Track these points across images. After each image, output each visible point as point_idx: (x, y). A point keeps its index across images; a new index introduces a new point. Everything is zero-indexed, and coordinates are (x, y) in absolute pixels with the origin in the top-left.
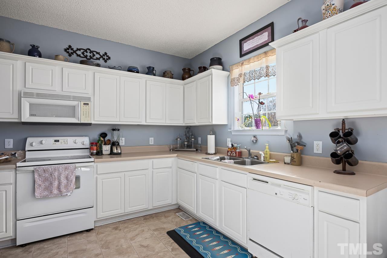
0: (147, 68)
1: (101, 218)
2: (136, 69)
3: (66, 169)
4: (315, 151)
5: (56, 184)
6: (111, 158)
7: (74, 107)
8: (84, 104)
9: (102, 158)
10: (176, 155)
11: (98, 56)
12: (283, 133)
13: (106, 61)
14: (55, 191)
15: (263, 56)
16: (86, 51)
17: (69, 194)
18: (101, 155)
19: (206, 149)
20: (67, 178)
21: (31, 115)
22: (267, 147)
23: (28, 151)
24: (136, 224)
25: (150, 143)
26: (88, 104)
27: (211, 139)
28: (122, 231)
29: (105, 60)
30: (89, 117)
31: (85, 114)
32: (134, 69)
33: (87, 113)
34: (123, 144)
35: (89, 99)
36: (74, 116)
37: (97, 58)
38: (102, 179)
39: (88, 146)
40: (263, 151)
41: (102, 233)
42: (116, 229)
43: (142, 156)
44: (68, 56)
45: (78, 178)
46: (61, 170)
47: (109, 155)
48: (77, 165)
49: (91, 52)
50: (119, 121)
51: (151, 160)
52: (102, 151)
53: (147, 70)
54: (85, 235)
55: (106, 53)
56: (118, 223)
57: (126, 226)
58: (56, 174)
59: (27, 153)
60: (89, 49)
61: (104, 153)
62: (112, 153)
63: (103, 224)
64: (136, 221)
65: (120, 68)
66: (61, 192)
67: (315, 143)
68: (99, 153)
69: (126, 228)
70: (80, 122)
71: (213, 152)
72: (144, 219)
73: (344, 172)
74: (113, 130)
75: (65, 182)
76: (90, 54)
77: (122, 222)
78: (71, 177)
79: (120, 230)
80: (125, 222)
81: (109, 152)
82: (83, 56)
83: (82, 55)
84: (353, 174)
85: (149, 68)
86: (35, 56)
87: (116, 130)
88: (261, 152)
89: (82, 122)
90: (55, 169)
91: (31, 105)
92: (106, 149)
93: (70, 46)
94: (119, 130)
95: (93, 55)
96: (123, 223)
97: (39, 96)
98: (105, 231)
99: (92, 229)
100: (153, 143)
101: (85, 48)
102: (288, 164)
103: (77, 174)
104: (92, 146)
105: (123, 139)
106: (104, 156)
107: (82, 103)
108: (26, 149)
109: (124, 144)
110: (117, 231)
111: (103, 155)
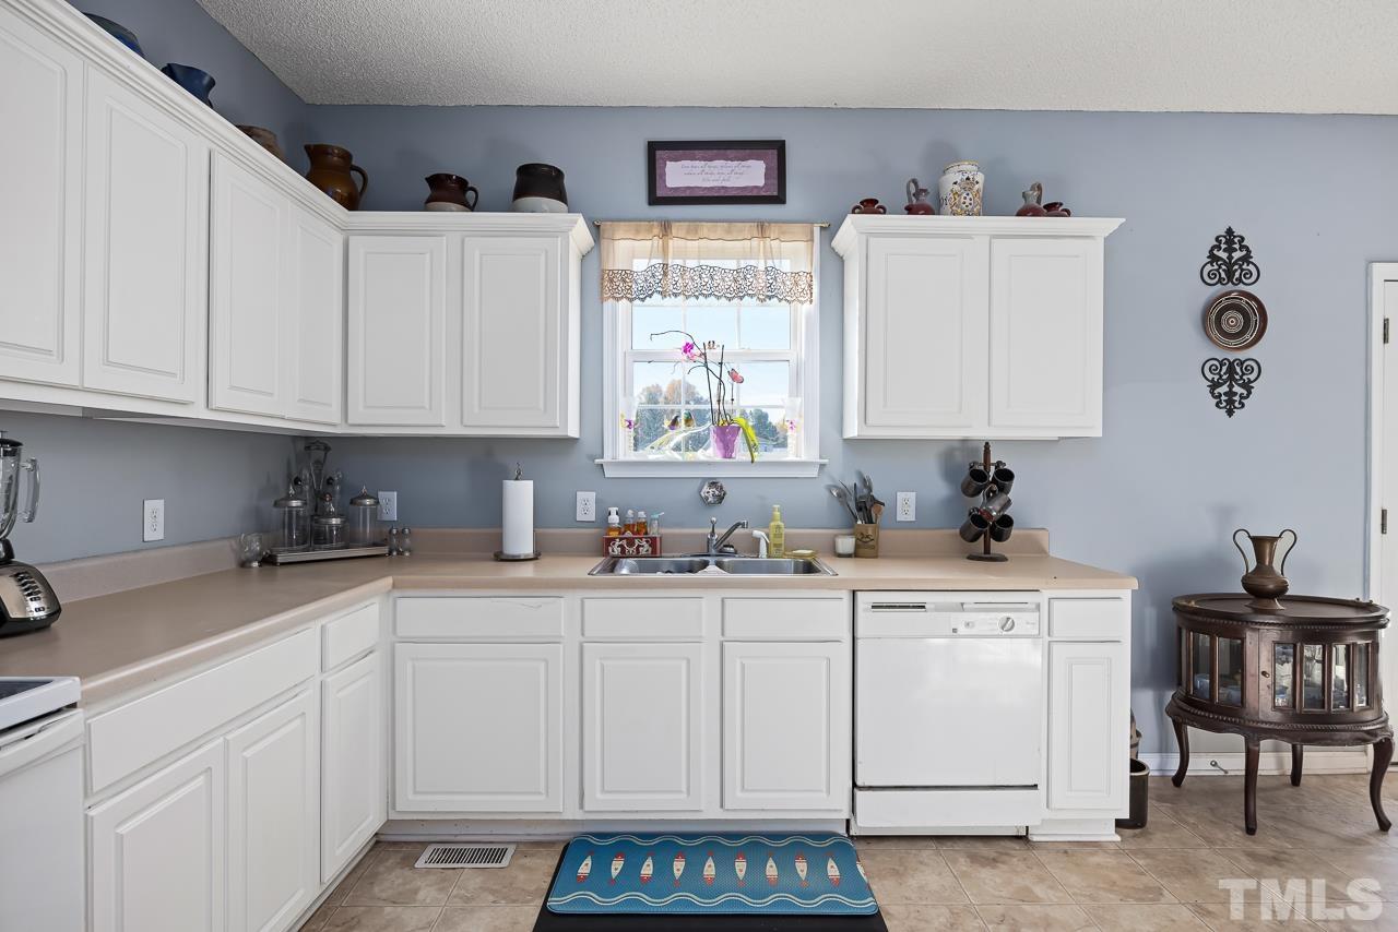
4: (900, 517)
10: (389, 580)
12: (814, 473)
15: (753, 229)
19: (499, 539)
22: (777, 513)
27: (520, 497)
40: (765, 526)
67: (901, 496)
71: (527, 548)
73: (987, 557)
84: (1004, 559)
88: (757, 533)
94: (14, 449)
102: (849, 556)
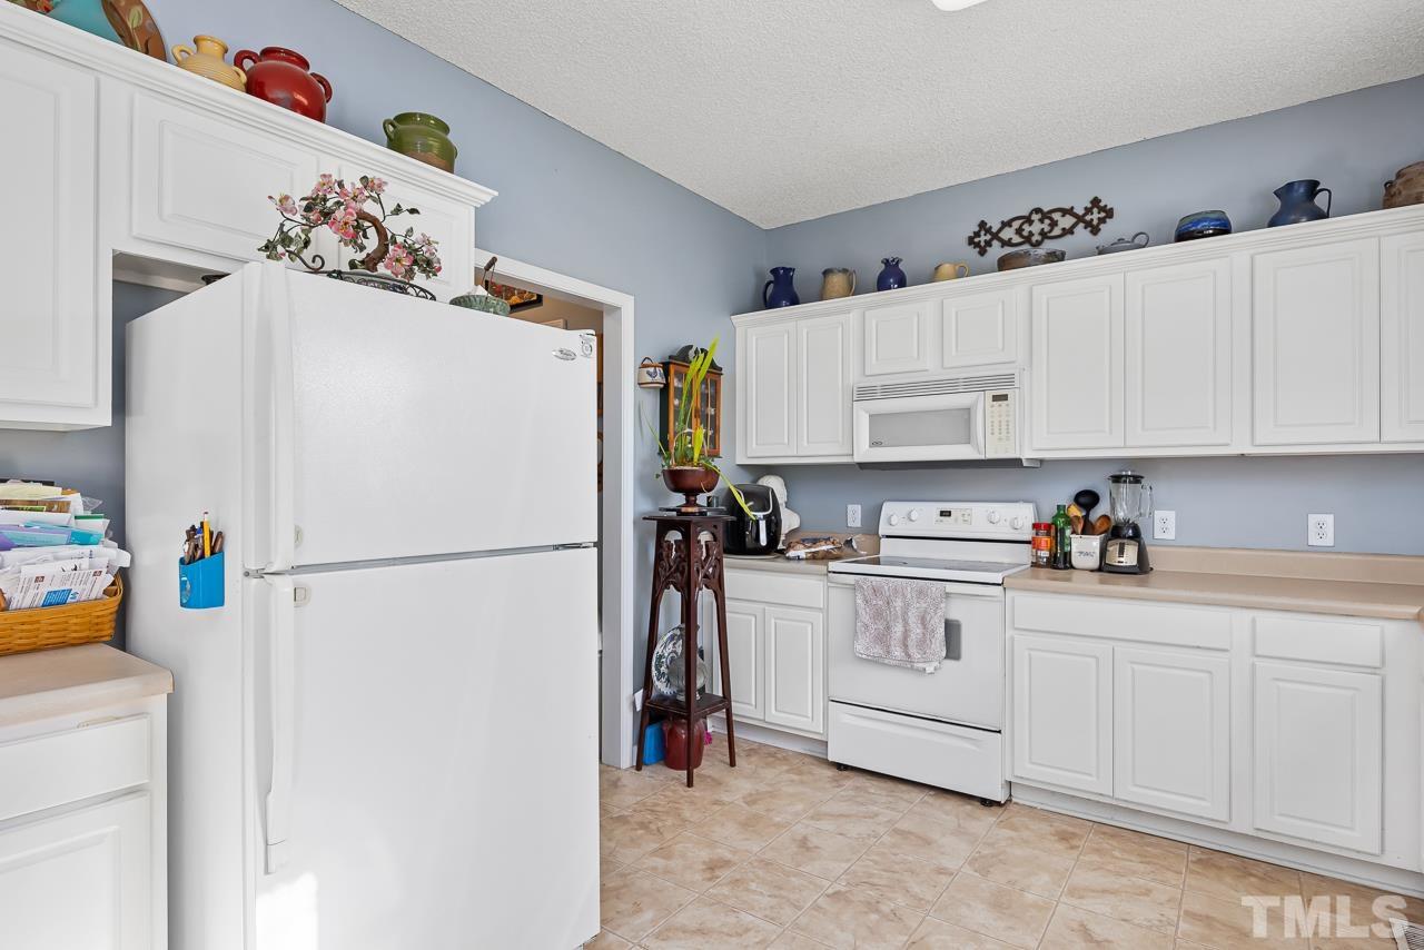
0: (1275, 193)
1: (1028, 779)
2: (1205, 220)
3: (921, 593)
5: (898, 629)
6: (1102, 582)
7: (967, 412)
8: (996, 398)
9: (1069, 580)
11: (1067, 222)
13: (1095, 231)
14: (898, 652)
16: (1028, 220)
17: (930, 669)
18: (1066, 568)
20: (923, 621)
21: (875, 444)
23: (888, 537)
24: (1148, 859)
25: (1314, 540)
26: (1005, 397)
28: (1075, 853)
29: (1092, 226)
30: (1008, 438)
31: (997, 431)
32: (1199, 221)
33: (1004, 427)
34: (1170, 535)
35: (1009, 379)
36: (968, 439)
37: (1064, 229)
38: (1031, 649)
39: (1028, 534)
41: (1015, 829)
42: (1063, 839)
43: (1256, 594)
44: (978, 256)
45: (952, 629)
46: (909, 596)
47: (1092, 571)
48: (950, 587)
49: (1047, 217)
50: (1122, 445)
51: (1248, 615)
52: (1067, 556)
53: (1278, 203)
54: (968, 808)
55: (1096, 202)
56: (1091, 824)
57: (1108, 847)
58: (898, 604)
59: (884, 541)
60: (1038, 210)
61: (1076, 561)
62: (1104, 568)
63: (1040, 807)
64: (1158, 851)
65: (1141, 239)
66: (909, 656)
68: (1060, 561)
69: (1097, 851)
70: (983, 457)
72: (1199, 861)
74: (1114, 482)
75: (918, 631)
76: (1043, 226)
77: (1105, 829)
78: (932, 622)
79: (1072, 848)
80: (1117, 832)
81: (1094, 562)
82: (1019, 240)
83: (1017, 239)
85: (1285, 192)
86: (890, 288)
87: (1125, 482)
89: (991, 455)
90: (896, 591)
91: (874, 418)
92: (1084, 549)
93: (982, 224)
94: (1137, 480)
95: (1050, 225)
96: (1104, 833)
97: (889, 391)
98: (1027, 828)
99: (998, 804)
100: (1329, 541)
101: (1026, 213)
103: (953, 616)
104: (1037, 534)
105: (1171, 516)
106: (1075, 574)
107: (989, 395)
108: (881, 533)
109: (1174, 533)
110: (1060, 846)
111: (1072, 567)
